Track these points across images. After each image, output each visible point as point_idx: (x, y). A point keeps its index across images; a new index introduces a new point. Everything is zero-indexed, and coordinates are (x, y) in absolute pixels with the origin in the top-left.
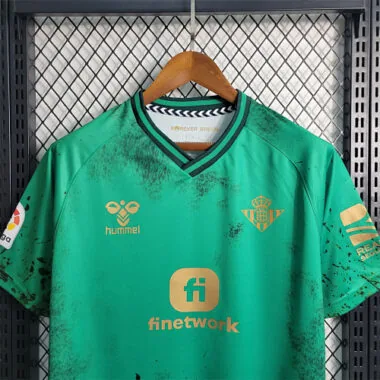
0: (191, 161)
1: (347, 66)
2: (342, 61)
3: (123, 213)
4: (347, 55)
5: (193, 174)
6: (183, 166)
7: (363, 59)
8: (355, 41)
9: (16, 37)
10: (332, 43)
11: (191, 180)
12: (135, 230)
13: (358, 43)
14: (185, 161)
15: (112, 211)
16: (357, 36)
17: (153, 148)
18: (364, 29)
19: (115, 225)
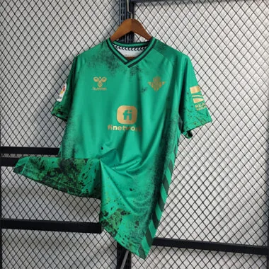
0: (129, 62)
3: (100, 82)
5: (129, 67)
6: (125, 63)
11: (128, 69)
12: (104, 89)
14: (126, 61)
15: (96, 81)
19: (97, 87)
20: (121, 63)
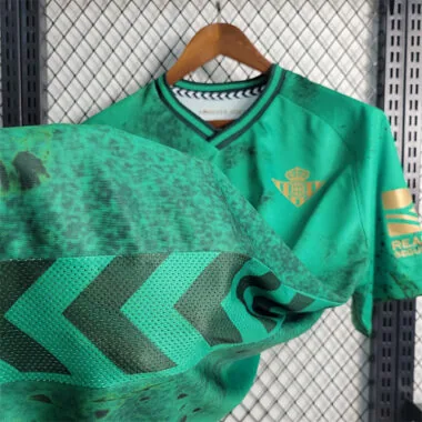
0: (216, 133)
1: (381, 45)
2: (376, 39)
4: (382, 34)
5: (219, 147)
6: (209, 140)
7: (398, 38)
8: (390, 18)
9: (28, 8)
10: (366, 20)
11: (219, 153)
13: (393, 22)
14: (209, 133)
16: (392, 13)
17: (176, 122)
18: (399, 5)
20: (196, 138)
